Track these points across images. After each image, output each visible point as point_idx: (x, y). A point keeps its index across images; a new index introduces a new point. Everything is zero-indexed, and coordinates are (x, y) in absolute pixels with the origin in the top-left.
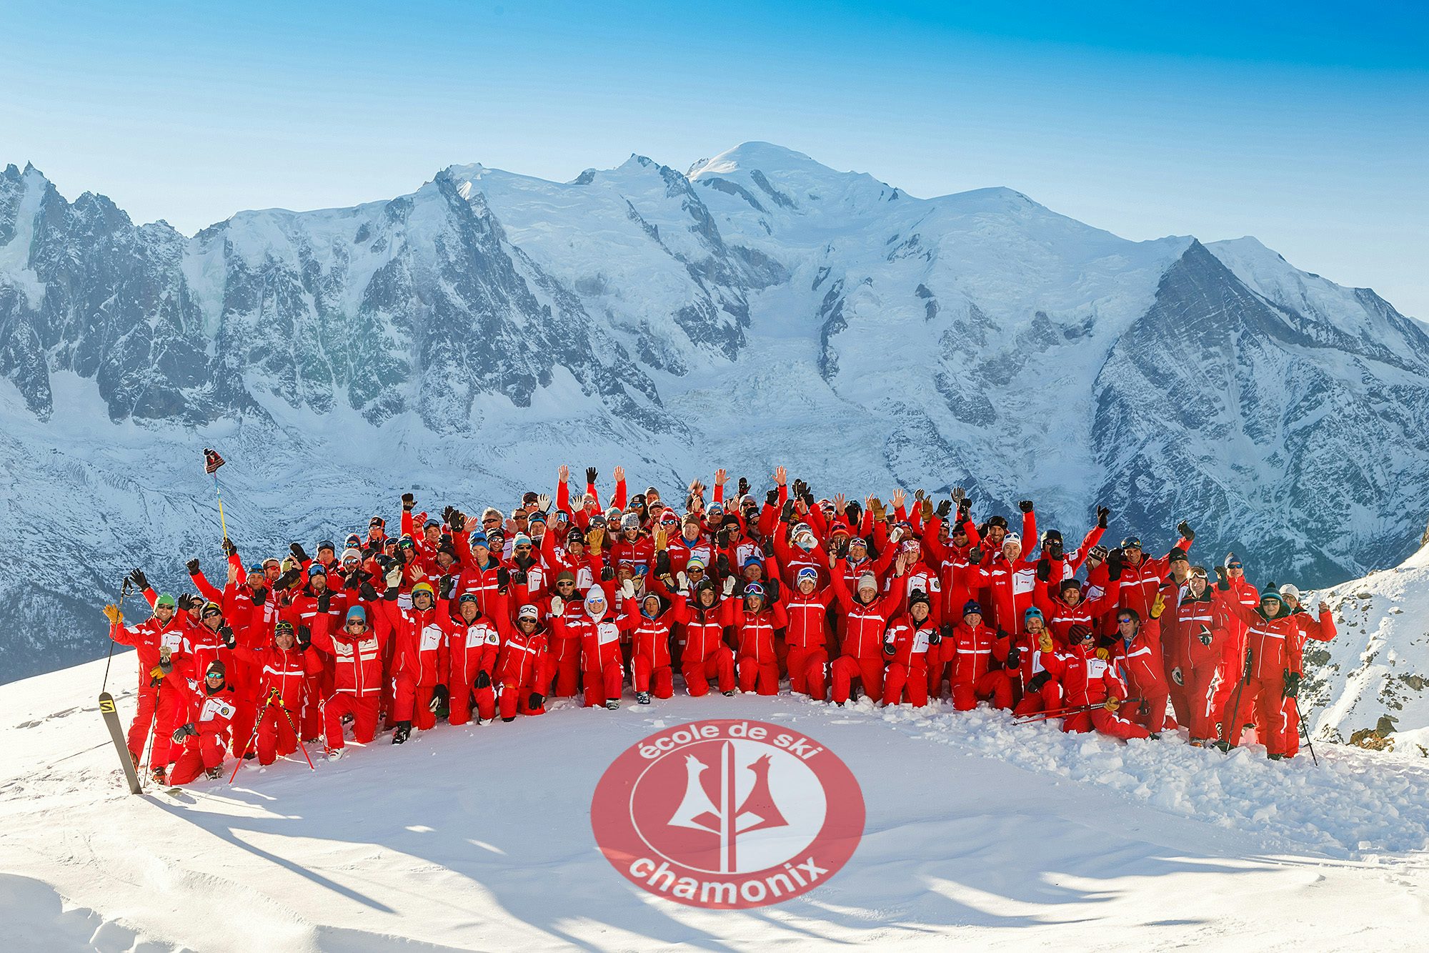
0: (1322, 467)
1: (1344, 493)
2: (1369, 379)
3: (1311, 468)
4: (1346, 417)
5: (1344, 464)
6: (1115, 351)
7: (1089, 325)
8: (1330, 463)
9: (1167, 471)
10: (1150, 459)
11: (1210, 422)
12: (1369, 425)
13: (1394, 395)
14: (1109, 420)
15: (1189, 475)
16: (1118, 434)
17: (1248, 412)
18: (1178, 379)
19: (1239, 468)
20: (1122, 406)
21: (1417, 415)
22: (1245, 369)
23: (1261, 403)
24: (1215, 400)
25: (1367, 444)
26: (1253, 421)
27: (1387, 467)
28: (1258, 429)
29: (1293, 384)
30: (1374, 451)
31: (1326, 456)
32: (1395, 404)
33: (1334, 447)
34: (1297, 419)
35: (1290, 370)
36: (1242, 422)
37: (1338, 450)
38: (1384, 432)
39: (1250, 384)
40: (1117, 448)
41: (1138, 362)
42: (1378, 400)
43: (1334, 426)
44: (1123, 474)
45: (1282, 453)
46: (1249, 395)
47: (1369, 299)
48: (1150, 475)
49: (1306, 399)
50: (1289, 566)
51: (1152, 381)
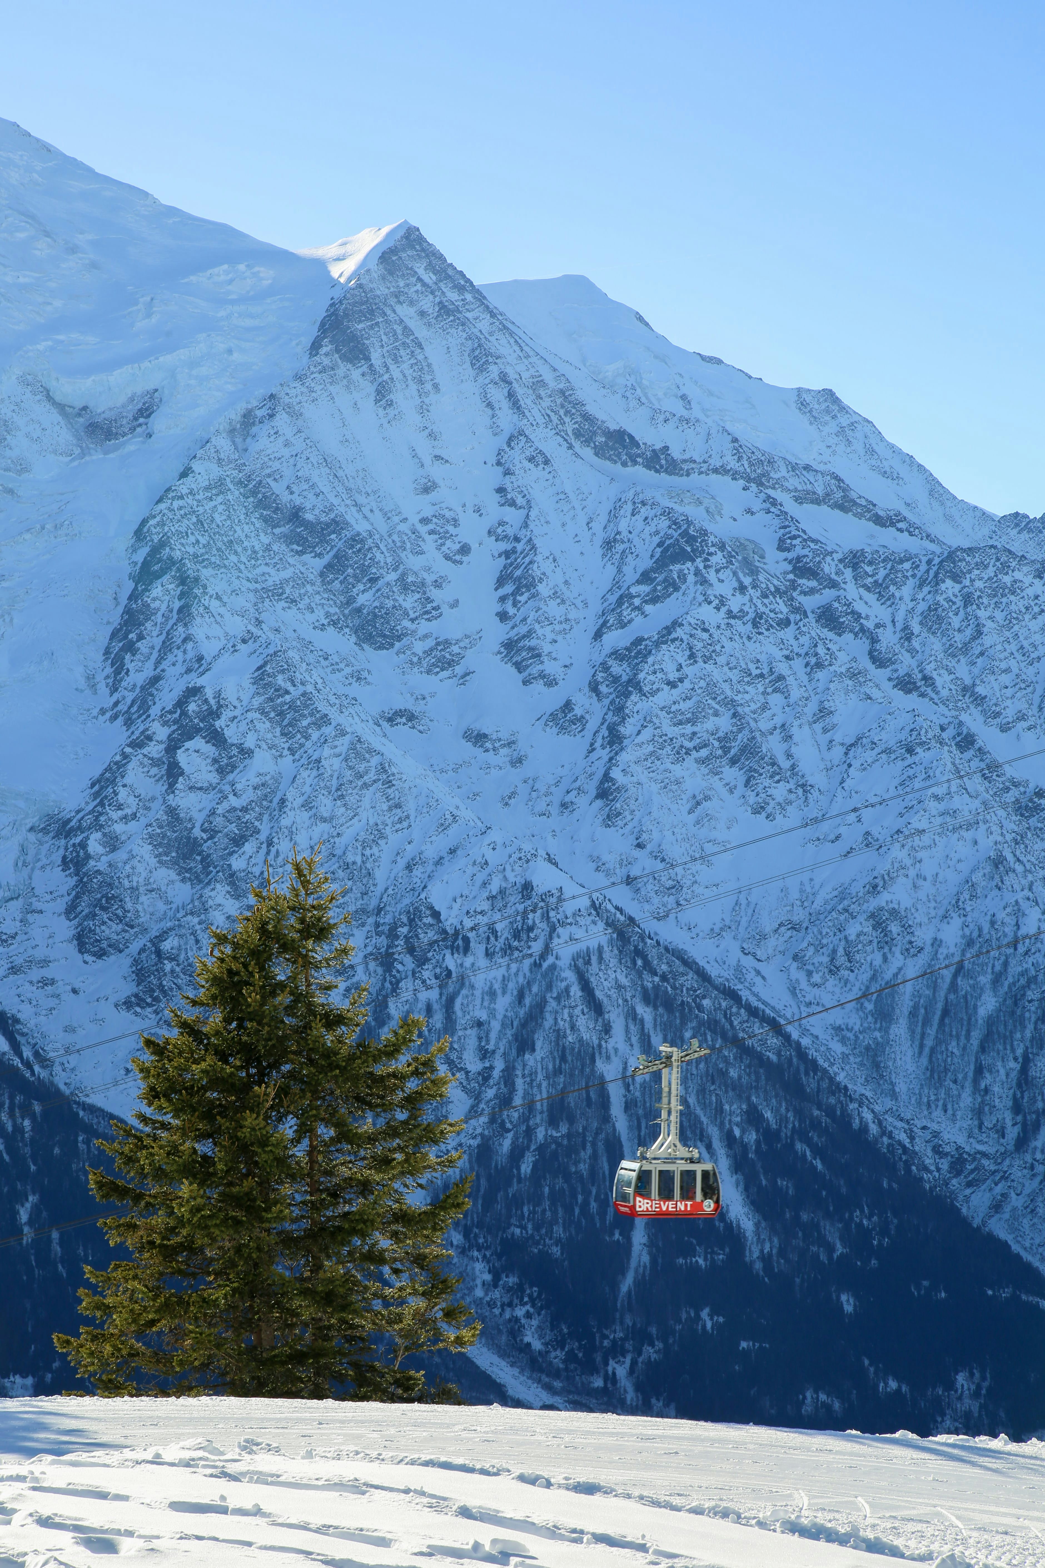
0: (672, 731)
1: (724, 792)
2: (795, 537)
3: (646, 734)
4: (734, 617)
5: (724, 723)
6: (196, 466)
7: (146, 412)
8: (692, 721)
9: (259, 726)
10: (218, 695)
11: (421, 632)
12: (788, 633)
13: (848, 573)
14: (147, 612)
15: (315, 735)
16: (167, 647)
17: (511, 611)
18: (347, 534)
19: (479, 738)
20: (183, 580)
21: (900, 617)
22: (513, 516)
23: (543, 589)
24: (437, 584)
25: (781, 678)
26: (523, 629)
27: (825, 731)
28: (531, 649)
29: (620, 547)
30: (796, 693)
31: (684, 706)
32: (851, 591)
33: (703, 684)
34: (623, 625)
35: (613, 515)
36: (498, 633)
37: (711, 689)
38: (821, 650)
39: (520, 547)
40: (155, 680)
41: (254, 493)
42: (813, 583)
43: (705, 636)
44: (150, 738)
45: (583, 702)
46: (518, 573)
47: (827, 411)
48: (216, 738)
49: (645, 578)
50: (543, 956)
51: (289, 539)
